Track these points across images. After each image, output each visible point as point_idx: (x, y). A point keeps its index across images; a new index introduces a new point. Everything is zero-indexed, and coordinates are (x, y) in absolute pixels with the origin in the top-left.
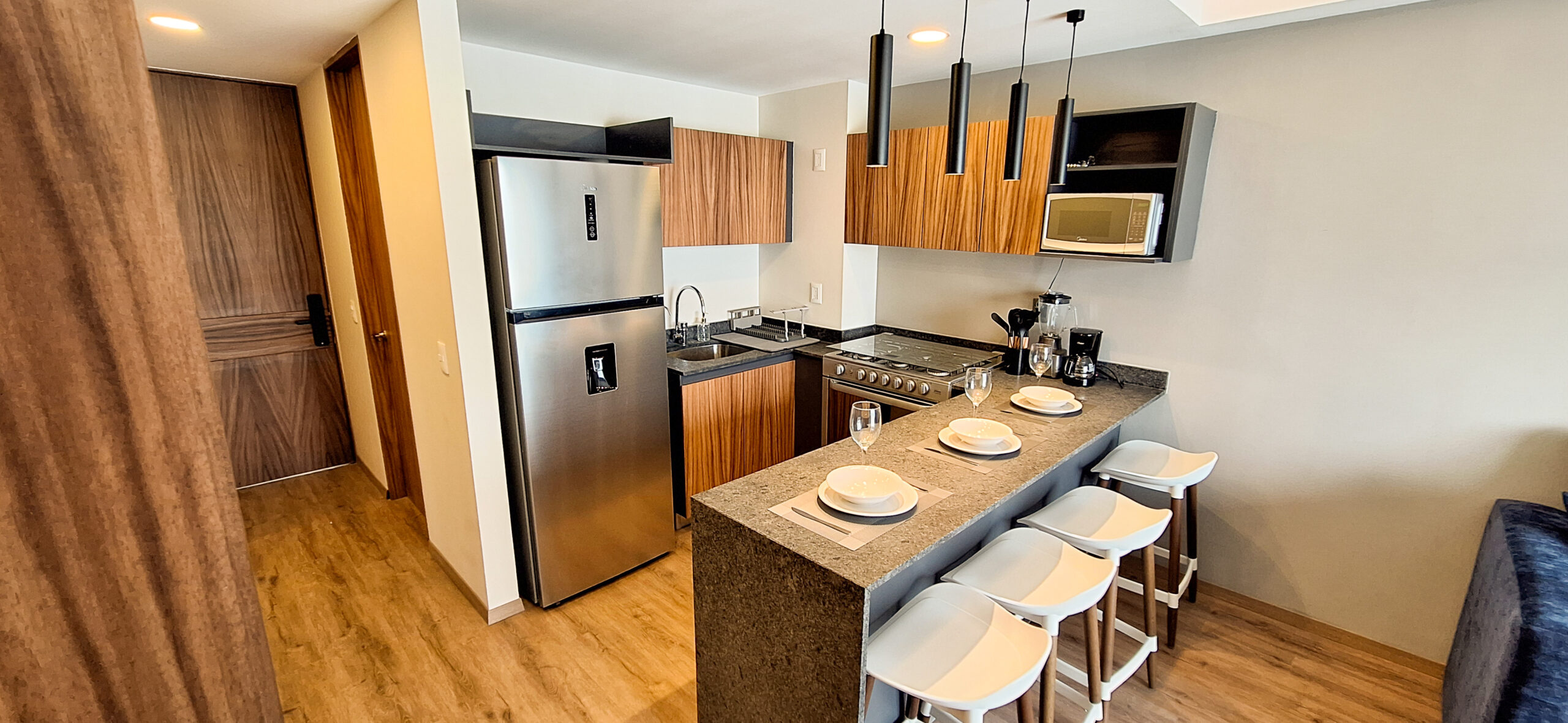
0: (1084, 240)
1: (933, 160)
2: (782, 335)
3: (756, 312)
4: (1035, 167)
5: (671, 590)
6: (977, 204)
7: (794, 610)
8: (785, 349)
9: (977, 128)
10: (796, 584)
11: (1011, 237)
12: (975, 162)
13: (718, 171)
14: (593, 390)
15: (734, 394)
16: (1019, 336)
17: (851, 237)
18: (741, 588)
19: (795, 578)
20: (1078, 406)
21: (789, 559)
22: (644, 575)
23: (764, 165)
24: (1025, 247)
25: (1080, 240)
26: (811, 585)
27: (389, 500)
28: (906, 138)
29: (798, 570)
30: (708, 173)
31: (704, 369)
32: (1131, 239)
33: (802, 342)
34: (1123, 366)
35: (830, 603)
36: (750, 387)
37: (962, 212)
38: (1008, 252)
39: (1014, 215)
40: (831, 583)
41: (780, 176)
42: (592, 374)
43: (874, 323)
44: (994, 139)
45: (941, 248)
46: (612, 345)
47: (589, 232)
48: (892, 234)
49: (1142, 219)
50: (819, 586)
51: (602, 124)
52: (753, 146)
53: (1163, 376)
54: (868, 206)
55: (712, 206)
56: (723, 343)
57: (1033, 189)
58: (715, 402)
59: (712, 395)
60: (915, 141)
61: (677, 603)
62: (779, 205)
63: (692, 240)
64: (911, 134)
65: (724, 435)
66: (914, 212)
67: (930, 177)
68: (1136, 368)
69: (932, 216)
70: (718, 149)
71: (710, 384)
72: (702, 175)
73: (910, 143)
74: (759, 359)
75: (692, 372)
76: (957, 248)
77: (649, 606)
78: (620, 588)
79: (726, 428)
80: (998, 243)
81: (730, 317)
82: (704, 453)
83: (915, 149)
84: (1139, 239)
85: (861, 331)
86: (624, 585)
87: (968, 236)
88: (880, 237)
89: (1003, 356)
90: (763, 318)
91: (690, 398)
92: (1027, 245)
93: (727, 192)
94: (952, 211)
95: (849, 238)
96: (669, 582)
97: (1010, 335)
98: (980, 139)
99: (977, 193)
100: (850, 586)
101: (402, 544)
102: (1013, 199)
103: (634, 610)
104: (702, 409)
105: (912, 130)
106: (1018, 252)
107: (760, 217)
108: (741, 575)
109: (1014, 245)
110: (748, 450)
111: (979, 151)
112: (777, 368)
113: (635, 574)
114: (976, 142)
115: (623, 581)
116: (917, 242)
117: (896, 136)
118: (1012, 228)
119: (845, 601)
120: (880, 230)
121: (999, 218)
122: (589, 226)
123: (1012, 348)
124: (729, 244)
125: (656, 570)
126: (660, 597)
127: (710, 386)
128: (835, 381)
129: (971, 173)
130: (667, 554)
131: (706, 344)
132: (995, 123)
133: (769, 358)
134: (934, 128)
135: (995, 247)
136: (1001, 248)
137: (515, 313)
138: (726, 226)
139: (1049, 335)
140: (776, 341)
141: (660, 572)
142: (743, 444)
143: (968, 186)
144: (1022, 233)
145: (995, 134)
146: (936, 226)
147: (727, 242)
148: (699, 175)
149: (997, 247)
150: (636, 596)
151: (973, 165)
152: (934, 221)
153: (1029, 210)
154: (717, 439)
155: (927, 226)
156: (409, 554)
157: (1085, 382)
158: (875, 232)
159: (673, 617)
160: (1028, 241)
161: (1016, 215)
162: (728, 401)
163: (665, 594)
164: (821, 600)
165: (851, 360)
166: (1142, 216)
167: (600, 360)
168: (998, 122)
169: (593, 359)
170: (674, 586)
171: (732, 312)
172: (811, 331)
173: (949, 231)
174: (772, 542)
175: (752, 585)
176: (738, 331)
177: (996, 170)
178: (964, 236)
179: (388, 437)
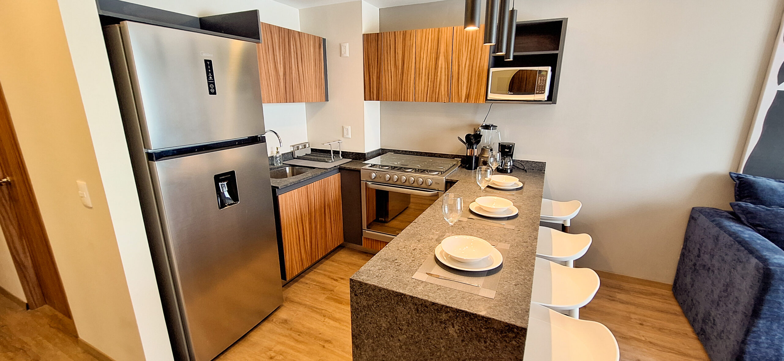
0: (511, 93)
1: (419, 49)
2: (330, 159)
3: (307, 146)
4: (481, 53)
5: (289, 332)
6: (448, 75)
7: (454, 349)
8: (335, 166)
9: (446, 31)
10: (458, 332)
11: (469, 93)
12: (445, 51)
13: (284, 54)
14: (222, 205)
15: (309, 197)
16: (473, 149)
17: (369, 95)
18: (401, 339)
19: (456, 327)
20: (521, 185)
21: (451, 314)
22: (267, 326)
23: (310, 52)
24: (477, 98)
25: (509, 93)
26: (472, 330)
27: (29, 310)
28: (402, 36)
29: (460, 321)
30: (278, 54)
31: (291, 183)
32: (537, 92)
33: (341, 162)
34: (524, 161)
35: (491, 341)
36: (317, 191)
37: (438, 80)
38: (467, 102)
39: (470, 81)
40: (493, 328)
41: (320, 60)
42: (219, 193)
43: (380, 148)
44: (457, 37)
45: (426, 101)
46: (233, 172)
47: (210, 88)
48: (395, 94)
49: (543, 81)
50: (481, 331)
51: (196, 15)
52: (303, 39)
53: (544, 164)
54: (379, 78)
55: (282, 77)
56: (293, 166)
57: (481, 66)
58: (298, 204)
59: (297, 200)
60: (408, 38)
61: (297, 341)
62: (320, 78)
63: (271, 99)
64: (405, 34)
65: (305, 223)
66: (409, 81)
67: (418, 59)
68: (530, 161)
69: (420, 83)
70: (283, 38)
71: (295, 193)
72: (274, 55)
73: (404, 39)
74: (322, 174)
75: (284, 186)
76: (436, 101)
77: (279, 348)
78: (252, 339)
79: (306, 219)
80: (461, 97)
81: (292, 150)
82: (294, 237)
83: (408, 43)
84: (542, 91)
85: (374, 153)
86: (255, 337)
87: (443, 93)
88: (388, 96)
89: (461, 160)
90: (311, 149)
91: (284, 203)
92: (478, 98)
93: (290, 68)
94: (433, 79)
95: (367, 97)
96: (287, 327)
97: (468, 149)
98: (448, 37)
99: (448, 69)
100: (512, 328)
101: (50, 346)
102: (469, 72)
103: (268, 353)
104: (292, 209)
105: (406, 31)
106: (473, 102)
107: (310, 85)
108: (401, 330)
109: (471, 98)
110: (319, 231)
111: (448, 44)
112: (331, 178)
113: (260, 326)
114: (445, 38)
115: (252, 334)
116: (411, 98)
117: (395, 35)
118: (469, 88)
119: (507, 339)
120: (387, 92)
121: (461, 83)
122: (209, 84)
123: (469, 156)
124: (294, 102)
125: (274, 320)
126: (283, 339)
127: (295, 194)
128: (370, 183)
129: (443, 57)
130: (279, 308)
131: (281, 167)
132: (457, 28)
133: (326, 172)
134: (419, 30)
135: (459, 99)
136: (463, 100)
137: (155, 153)
138: (291, 90)
139: (488, 147)
140: (327, 162)
141: (277, 321)
142: (316, 227)
143: (442, 65)
144: (475, 91)
145: (457, 34)
146: (423, 88)
147: (293, 101)
148: (272, 55)
149: (460, 99)
150: (266, 343)
151: (444, 53)
152: (422, 85)
153: (478, 78)
154: (301, 227)
155: (417, 89)
156: (59, 353)
157: (509, 171)
158: (384, 93)
159: (298, 352)
160: (478, 95)
161: (471, 81)
162: (306, 201)
163: (286, 336)
164: (482, 340)
165: (379, 169)
166: (543, 79)
167: (225, 183)
168: (459, 28)
169: (220, 184)
170: (291, 329)
171: (293, 146)
172: (345, 155)
173: (431, 91)
174: (434, 304)
175: (412, 336)
176: (299, 158)
177: (459, 55)
178: (440, 94)
179: (22, 261)
